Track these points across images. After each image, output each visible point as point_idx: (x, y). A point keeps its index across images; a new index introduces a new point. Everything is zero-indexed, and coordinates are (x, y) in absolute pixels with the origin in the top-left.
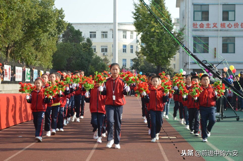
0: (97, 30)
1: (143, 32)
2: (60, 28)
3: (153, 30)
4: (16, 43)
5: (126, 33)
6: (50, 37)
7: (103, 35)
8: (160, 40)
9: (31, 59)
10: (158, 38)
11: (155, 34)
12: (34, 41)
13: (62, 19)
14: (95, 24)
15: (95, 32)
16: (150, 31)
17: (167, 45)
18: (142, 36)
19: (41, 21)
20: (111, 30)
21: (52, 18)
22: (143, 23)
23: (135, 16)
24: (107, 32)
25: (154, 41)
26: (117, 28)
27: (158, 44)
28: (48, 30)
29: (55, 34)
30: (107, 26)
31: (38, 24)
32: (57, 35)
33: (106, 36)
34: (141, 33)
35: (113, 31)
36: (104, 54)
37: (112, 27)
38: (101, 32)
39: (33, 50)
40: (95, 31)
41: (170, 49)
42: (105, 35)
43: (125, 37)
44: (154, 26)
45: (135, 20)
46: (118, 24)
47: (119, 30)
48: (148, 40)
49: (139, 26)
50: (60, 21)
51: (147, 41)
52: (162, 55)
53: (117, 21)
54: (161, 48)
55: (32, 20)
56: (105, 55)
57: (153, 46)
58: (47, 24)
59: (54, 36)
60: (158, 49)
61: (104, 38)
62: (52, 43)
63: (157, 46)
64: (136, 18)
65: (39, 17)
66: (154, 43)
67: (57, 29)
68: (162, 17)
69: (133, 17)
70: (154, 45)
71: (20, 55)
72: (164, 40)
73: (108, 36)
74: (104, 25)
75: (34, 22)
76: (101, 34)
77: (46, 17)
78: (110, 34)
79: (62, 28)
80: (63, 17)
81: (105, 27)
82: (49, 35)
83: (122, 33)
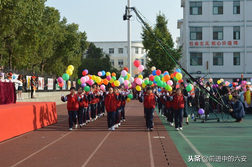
0: (114, 47)
1: (150, 49)
2: (83, 47)
3: (157, 47)
4: (48, 59)
5: (138, 49)
6: (75, 55)
7: (120, 51)
8: (163, 56)
9: (60, 72)
10: (162, 54)
11: (159, 51)
12: (63, 57)
13: (85, 40)
14: (114, 42)
15: (114, 49)
16: (155, 49)
17: (169, 59)
18: (149, 52)
19: (68, 42)
20: (126, 47)
21: (76, 39)
22: (150, 42)
23: (143, 37)
24: (123, 49)
25: (158, 56)
26: (131, 45)
27: (162, 58)
28: (73, 49)
29: (80, 52)
30: (123, 44)
31: (65, 44)
32: (81, 52)
33: (122, 52)
34: (149, 50)
35: (128, 47)
36: (120, 66)
37: (126, 44)
38: (118, 49)
39: (62, 65)
40: (113, 48)
41: (171, 62)
42: (121, 51)
43: (137, 52)
44: (158, 45)
45: (143, 40)
46: (132, 42)
47: (132, 47)
48: (154, 55)
49: (146, 45)
50: (84, 42)
51: (153, 57)
52: (165, 68)
53: (131, 40)
54: (164, 62)
55: (61, 42)
56: (122, 67)
57: (157, 61)
58: (73, 44)
59: (78, 54)
60: (161, 62)
61: (120, 53)
62: (78, 59)
63: (161, 60)
64: (143, 38)
65: (66, 39)
66: (159, 58)
67: (81, 48)
68: (165, 37)
69: (142, 38)
70: (158, 59)
71: (52, 69)
72: (166, 56)
73: (124, 51)
74: (121, 43)
75: (62, 43)
76: (118, 50)
77: (71, 39)
78: (125, 50)
79: (85, 47)
80: (86, 38)
81: (121, 45)
82: (74, 53)
83: (134, 50)
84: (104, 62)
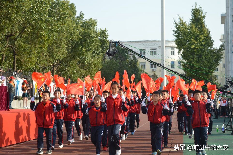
0: (146, 48)
1: (184, 49)
2: (104, 47)
3: (193, 47)
4: (61, 62)
5: (174, 50)
6: (94, 56)
7: (152, 52)
8: (200, 56)
9: (75, 76)
10: (199, 54)
11: (195, 50)
12: (79, 59)
13: (106, 38)
14: (145, 41)
15: (145, 50)
16: (190, 48)
17: (207, 60)
18: (183, 53)
19: (84, 41)
20: (160, 47)
21: (94, 38)
22: (184, 40)
23: (176, 34)
24: (156, 49)
25: (194, 57)
26: (165, 45)
27: (198, 60)
28: (90, 49)
29: (100, 53)
30: (156, 43)
31: (81, 44)
33: (155, 53)
34: (183, 50)
36: (153, 70)
37: (160, 44)
38: (151, 49)
39: (78, 68)
40: (144, 48)
41: (210, 64)
42: (154, 51)
43: (173, 53)
44: (194, 43)
45: (176, 38)
46: (166, 41)
47: (166, 47)
48: (188, 56)
49: (180, 44)
50: (104, 40)
51: (188, 58)
52: (202, 71)
53: (165, 39)
54: (202, 64)
55: (76, 40)
56: (154, 71)
57: (193, 62)
58: (90, 43)
59: (98, 54)
60: (198, 64)
61: (153, 54)
62: (97, 61)
63: (198, 62)
64: (176, 36)
65: (81, 37)
66: (194, 59)
67: (101, 48)
68: (202, 34)
69: (174, 35)
70: (194, 61)
71: (66, 73)
72: (204, 56)
73: (157, 53)
74: (153, 43)
75: (77, 42)
76: (150, 51)
77: (88, 37)
78: (158, 51)
79: (106, 47)
80: (106, 36)
81: (154, 45)
82: (93, 53)
83: (170, 50)
84: (130, 64)
